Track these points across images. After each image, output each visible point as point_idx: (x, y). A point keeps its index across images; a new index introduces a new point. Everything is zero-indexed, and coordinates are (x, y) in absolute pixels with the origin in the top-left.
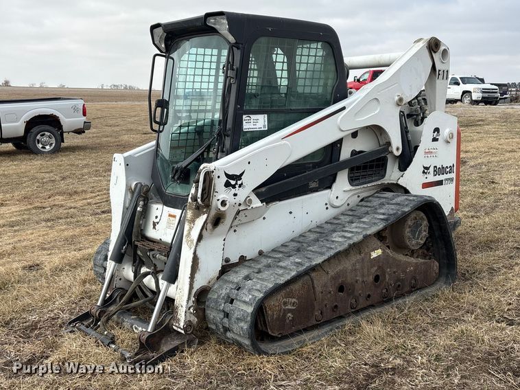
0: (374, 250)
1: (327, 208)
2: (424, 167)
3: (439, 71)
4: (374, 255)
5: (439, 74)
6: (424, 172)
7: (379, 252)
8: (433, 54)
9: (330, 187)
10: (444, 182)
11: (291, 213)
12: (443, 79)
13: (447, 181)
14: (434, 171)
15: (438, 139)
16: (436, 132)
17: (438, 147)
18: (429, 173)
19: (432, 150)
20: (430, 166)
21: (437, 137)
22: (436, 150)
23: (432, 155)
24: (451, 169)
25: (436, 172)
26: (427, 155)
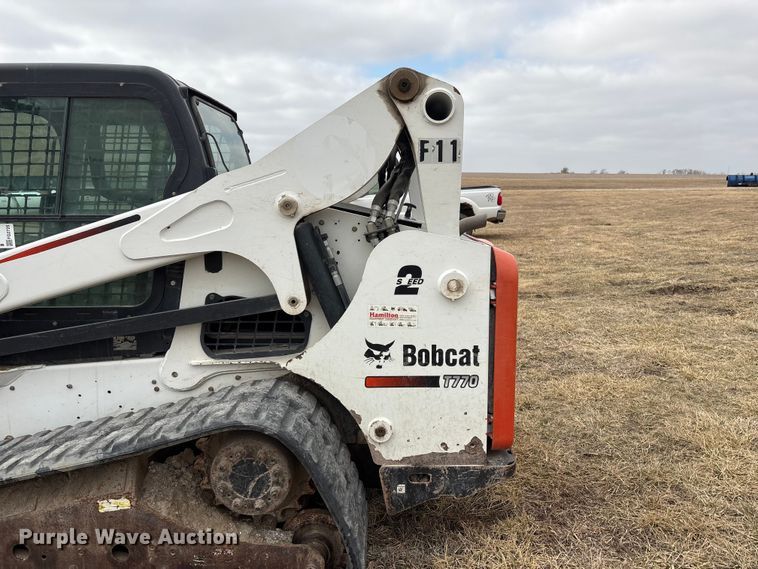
0: (107, 497)
1: (157, 389)
2: (369, 344)
3: (423, 143)
4: (108, 506)
5: (423, 151)
6: (369, 354)
7: (125, 504)
8: (400, 106)
9: (162, 354)
10: (442, 381)
11: (70, 387)
12: (440, 160)
13: (452, 381)
14: (406, 355)
15: (417, 289)
16: (409, 276)
17: (415, 308)
18: (386, 358)
19: (394, 312)
20: (392, 343)
21: (412, 286)
22: (409, 313)
23: (397, 322)
24: (468, 356)
25: (414, 358)
26: (378, 321)
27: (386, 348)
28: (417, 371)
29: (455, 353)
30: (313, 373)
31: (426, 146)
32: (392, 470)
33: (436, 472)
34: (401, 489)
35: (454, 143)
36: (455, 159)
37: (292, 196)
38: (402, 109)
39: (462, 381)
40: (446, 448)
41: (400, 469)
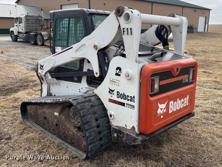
1: (80, 91)
2: (109, 89)
4: (55, 114)
6: (109, 92)
7: (57, 114)
9: (80, 82)
10: (125, 105)
11: (67, 87)
12: (128, 34)
13: (128, 106)
14: (117, 95)
15: (120, 75)
16: (118, 70)
17: (120, 80)
18: (113, 94)
19: (115, 81)
20: (114, 90)
21: (119, 73)
22: (118, 82)
23: (116, 84)
24: (132, 99)
25: (119, 96)
26: (112, 83)
27: (113, 91)
28: (120, 100)
29: (129, 97)
30: (98, 94)
31: (124, 30)
32: (114, 128)
33: (123, 133)
34: (115, 135)
35: (131, 29)
36: (131, 34)
37: (96, 44)
38: (119, 18)
39: (130, 106)
40: (126, 127)
41: (115, 129)
